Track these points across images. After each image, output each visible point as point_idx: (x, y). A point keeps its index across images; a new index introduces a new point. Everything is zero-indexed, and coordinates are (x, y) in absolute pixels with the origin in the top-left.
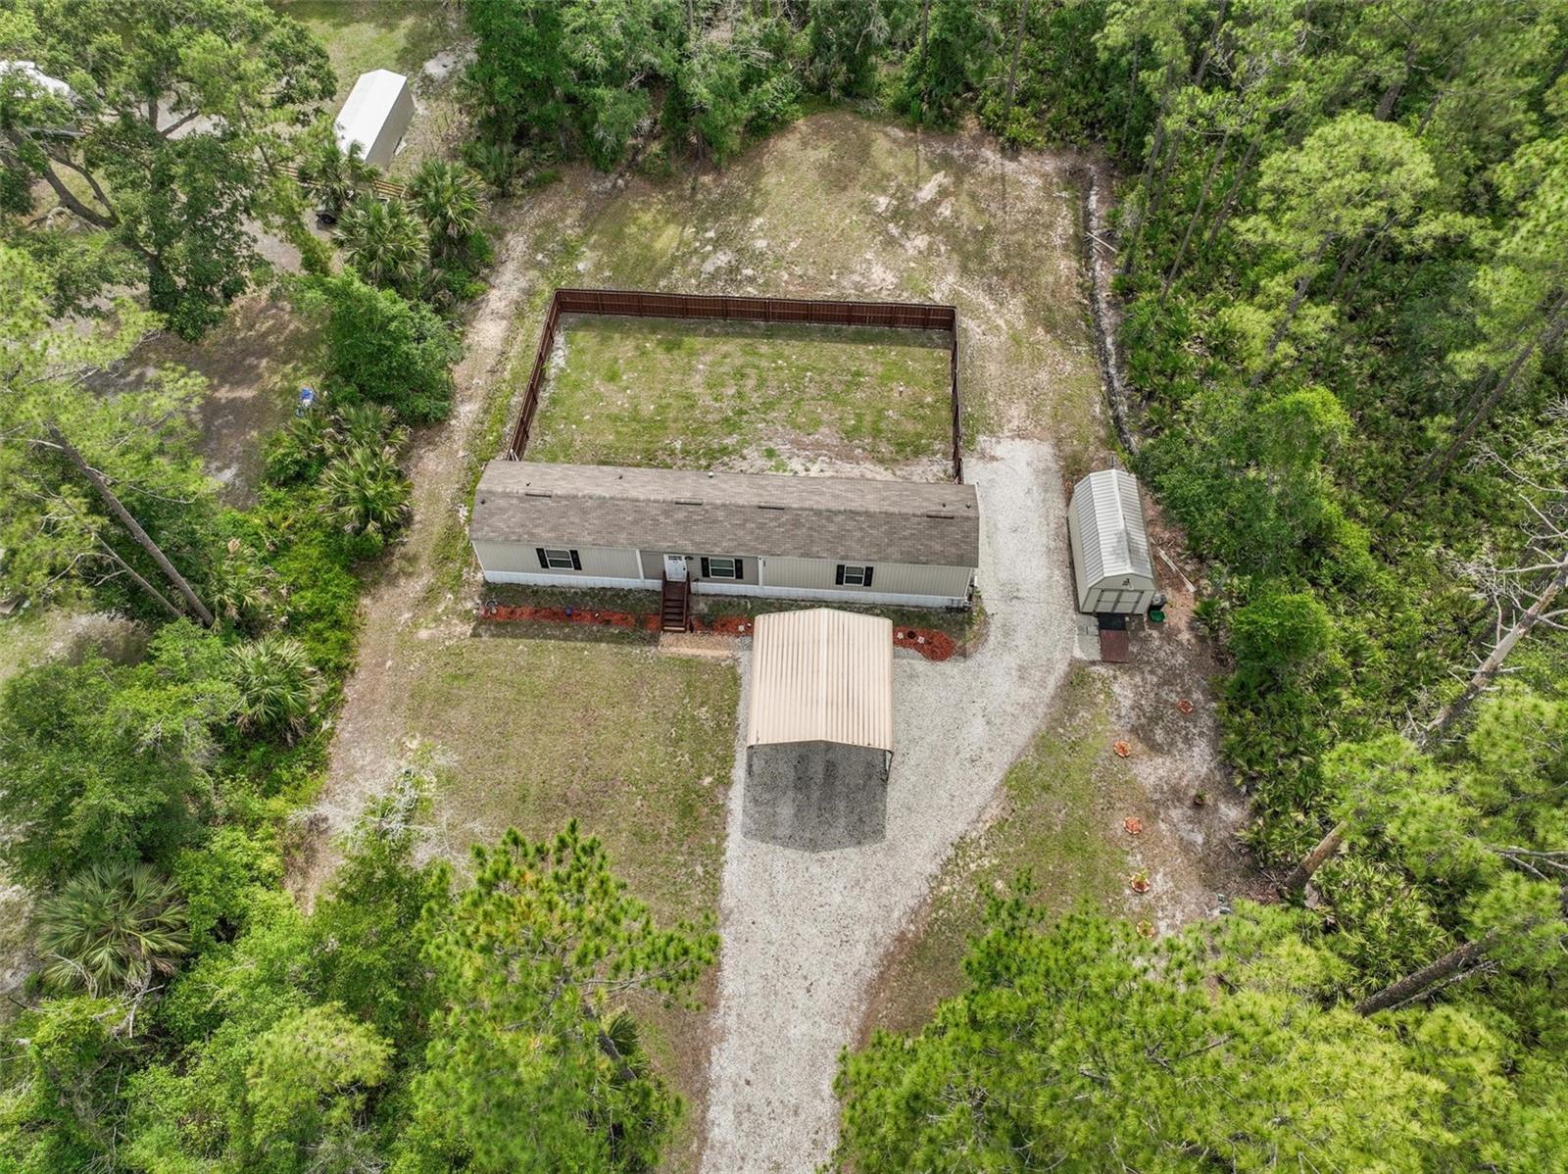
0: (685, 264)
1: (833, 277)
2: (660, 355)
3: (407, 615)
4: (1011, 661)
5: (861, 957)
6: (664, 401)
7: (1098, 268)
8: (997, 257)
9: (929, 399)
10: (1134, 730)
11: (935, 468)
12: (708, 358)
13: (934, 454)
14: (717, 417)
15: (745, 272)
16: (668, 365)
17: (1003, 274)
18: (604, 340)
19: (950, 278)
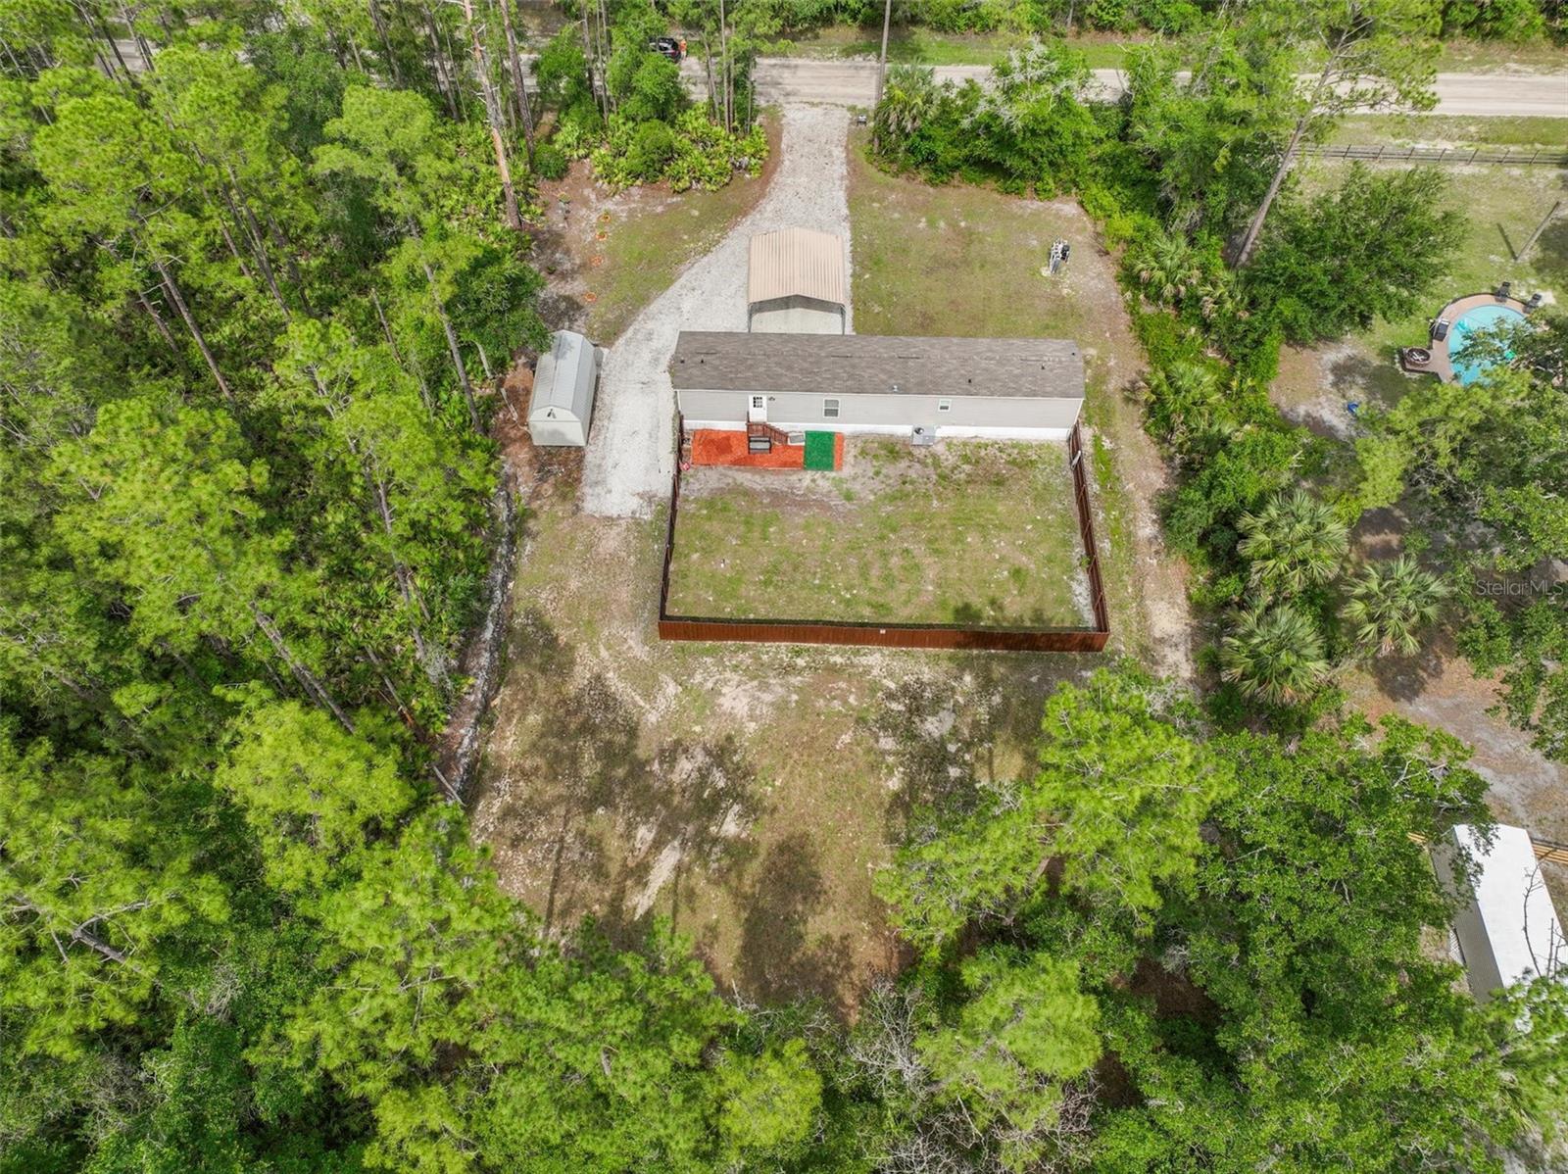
0: (976, 724)
1: (795, 697)
2: (977, 602)
3: (1112, 363)
4: (655, 344)
5: (768, 207)
6: (959, 546)
7: (466, 741)
8: (588, 753)
9: (695, 556)
10: (580, 308)
11: (697, 486)
12: (926, 598)
13: (696, 500)
14: (904, 533)
15: (901, 708)
16: (965, 589)
17: (588, 729)
18: (1038, 616)
19: (652, 718)
